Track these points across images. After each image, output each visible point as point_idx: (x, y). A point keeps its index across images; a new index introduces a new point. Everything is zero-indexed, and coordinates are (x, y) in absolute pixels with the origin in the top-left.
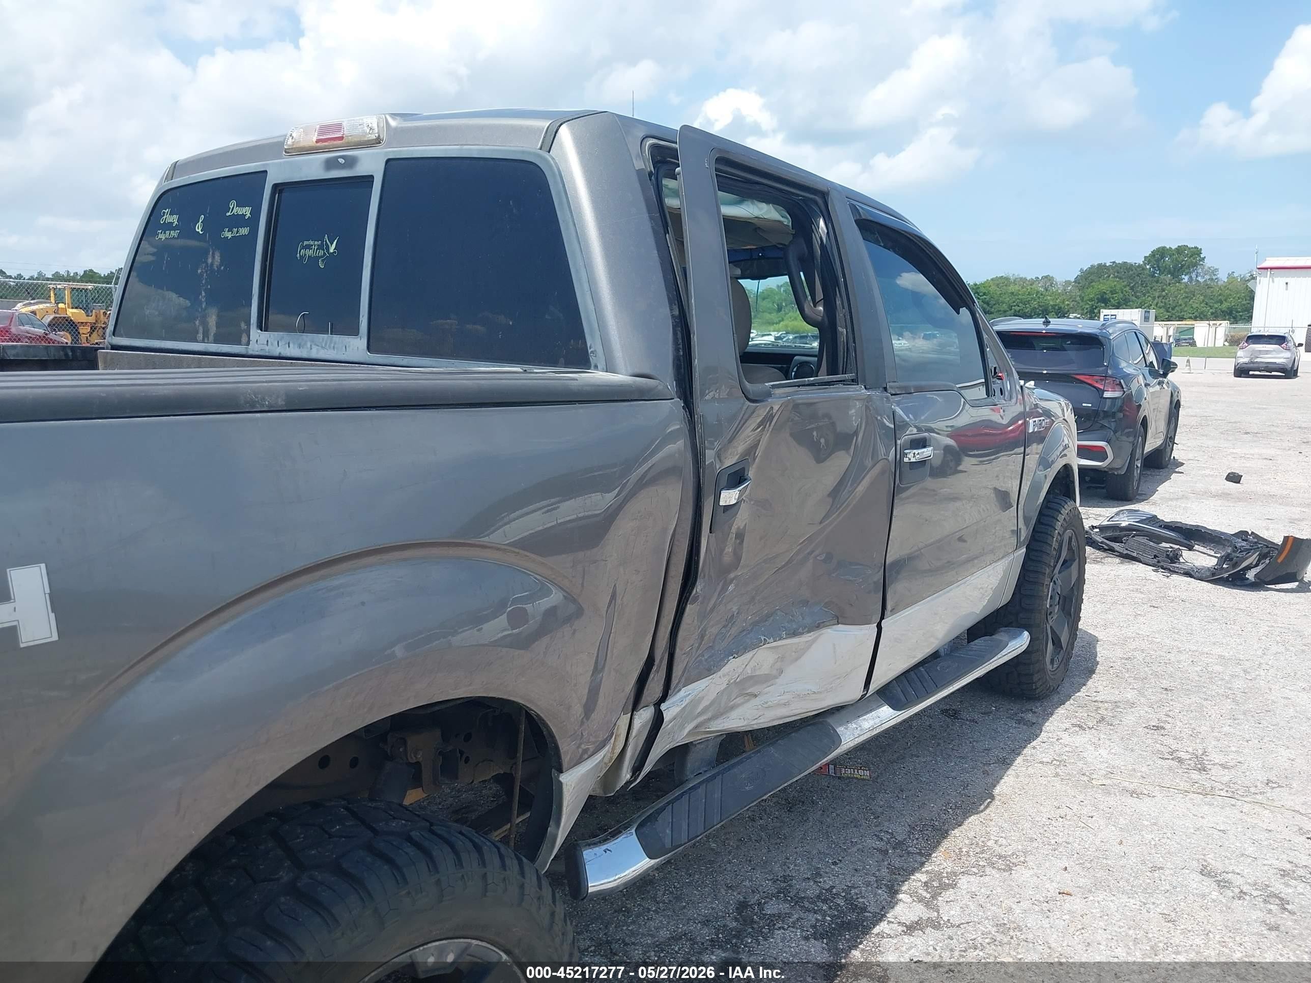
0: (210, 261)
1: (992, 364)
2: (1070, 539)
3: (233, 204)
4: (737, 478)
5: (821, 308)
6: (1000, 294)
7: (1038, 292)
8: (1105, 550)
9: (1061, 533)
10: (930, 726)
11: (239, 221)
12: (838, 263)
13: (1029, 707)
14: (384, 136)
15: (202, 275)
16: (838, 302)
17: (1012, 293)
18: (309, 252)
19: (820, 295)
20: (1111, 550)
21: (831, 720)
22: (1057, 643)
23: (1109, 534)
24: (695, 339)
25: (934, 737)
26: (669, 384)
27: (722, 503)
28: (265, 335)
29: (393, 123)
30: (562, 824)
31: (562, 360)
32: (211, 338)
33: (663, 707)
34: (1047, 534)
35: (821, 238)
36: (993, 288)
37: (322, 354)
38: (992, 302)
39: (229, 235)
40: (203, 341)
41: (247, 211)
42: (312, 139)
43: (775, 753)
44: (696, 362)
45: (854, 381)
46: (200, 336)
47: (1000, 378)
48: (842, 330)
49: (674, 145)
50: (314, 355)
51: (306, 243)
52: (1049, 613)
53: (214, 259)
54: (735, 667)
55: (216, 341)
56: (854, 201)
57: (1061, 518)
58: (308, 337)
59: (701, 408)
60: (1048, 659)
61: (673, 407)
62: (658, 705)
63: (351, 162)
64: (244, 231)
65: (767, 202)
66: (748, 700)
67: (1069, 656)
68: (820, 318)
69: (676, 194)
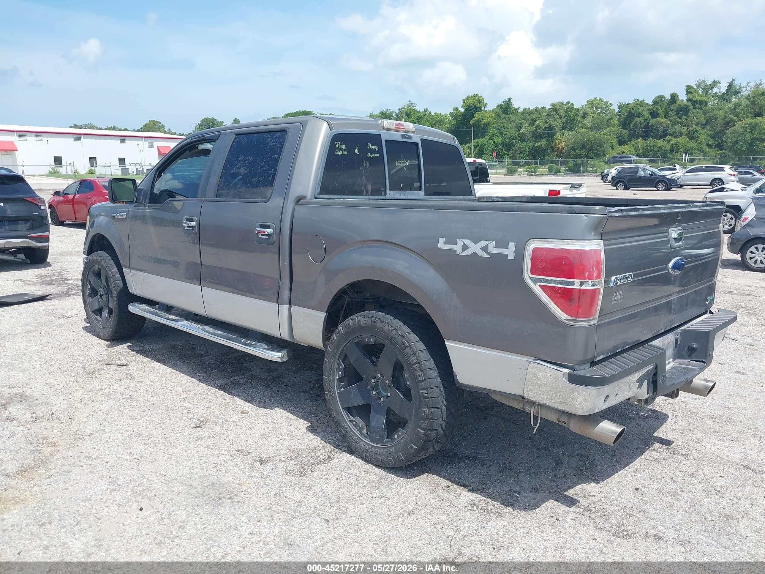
3: (369, 144)
11: (374, 151)
14: (415, 131)
18: (400, 164)
28: (392, 192)
32: (369, 193)
37: (412, 197)
39: (371, 156)
41: (376, 148)
42: (393, 126)
46: (365, 193)
50: (409, 198)
51: (398, 161)
55: (371, 195)
58: (406, 192)
63: (410, 137)
64: (377, 155)
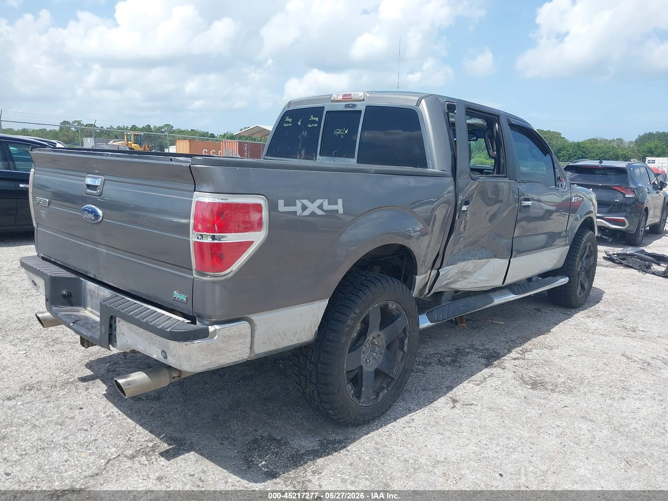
0: (303, 134)
1: (558, 175)
2: (590, 247)
3: (312, 116)
4: (467, 203)
5: (495, 153)
6: (592, 148)
7: (613, 147)
8: (618, 263)
9: (586, 242)
10: (529, 313)
11: (314, 122)
12: (502, 139)
13: (569, 310)
14: (365, 98)
15: (300, 138)
16: (501, 151)
17: (599, 147)
18: (338, 133)
19: (495, 148)
20: (621, 263)
21: (491, 294)
22: (583, 287)
23: (621, 257)
24: (458, 161)
25: (530, 316)
26: (449, 173)
27: (462, 209)
28: (321, 158)
29: (368, 95)
30: (415, 290)
31: (419, 166)
32: (302, 158)
33: (440, 270)
34: (579, 242)
35: (496, 130)
36: (588, 144)
38: (587, 152)
39: (310, 126)
40: (299, 159)
41: (317, 119)
42: (340, 98)
43: (470, 300)
44: (458, 167)
45: (506, 177)
46: (298, 157)
47: (561, 181)
48: (502, 160)
49: (454, 104)
51: (337, 130)
52: (579, 274)
53: (305, 133)
54: (461, 265)
56: (509, 117)
57: (586, 237)
58: (337, 158)
59: (458, 181)
60: (578, 294)
61: (451, 179)
62: (438, 270)
63: (354, 106)
64: (316, 125)
65: (479, 118)
66: (463, 280)
67: (588, 294)
68: (495, 156)
69: (453, 117)
